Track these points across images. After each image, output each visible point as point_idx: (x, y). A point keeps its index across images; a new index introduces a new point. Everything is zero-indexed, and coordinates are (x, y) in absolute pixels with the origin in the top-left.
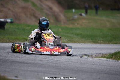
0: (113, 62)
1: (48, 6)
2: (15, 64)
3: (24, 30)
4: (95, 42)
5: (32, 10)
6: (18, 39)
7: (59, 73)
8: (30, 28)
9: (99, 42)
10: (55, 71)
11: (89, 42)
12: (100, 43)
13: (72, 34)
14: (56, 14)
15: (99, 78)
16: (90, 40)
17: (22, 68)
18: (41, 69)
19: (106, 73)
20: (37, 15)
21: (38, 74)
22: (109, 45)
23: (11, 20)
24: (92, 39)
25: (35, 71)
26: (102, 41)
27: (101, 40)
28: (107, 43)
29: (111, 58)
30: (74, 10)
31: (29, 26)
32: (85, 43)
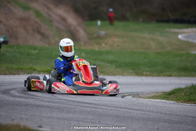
0: (172, 105)
1: (60, 16)
2: (31, 108)
3: (28, 54)
4: (139, 74)
5: (36, 22)
6: (22, 69)
7: (100, 122)
8: (37, 51)
9: (144, 73)
10: (93, 119)
11: (130, 74)
12: (146, 75)
13: (103, 61)
14: (72, 28)
15: (158, 129)
16: (131, 71)
17: (44, 115)
18: (71, 115)
19: (165, 122)
20: (43, 31)
21: (70, 123)
22: (159, 78)
23: (4, 38)
24: (132, 69)
25: (64, 119)
26: (148, 73)
27: (147, 71)
28: (157, 76)
29: (167, 99)
30: (99, 23)
31: (35, 49)
32: (123, 76)
